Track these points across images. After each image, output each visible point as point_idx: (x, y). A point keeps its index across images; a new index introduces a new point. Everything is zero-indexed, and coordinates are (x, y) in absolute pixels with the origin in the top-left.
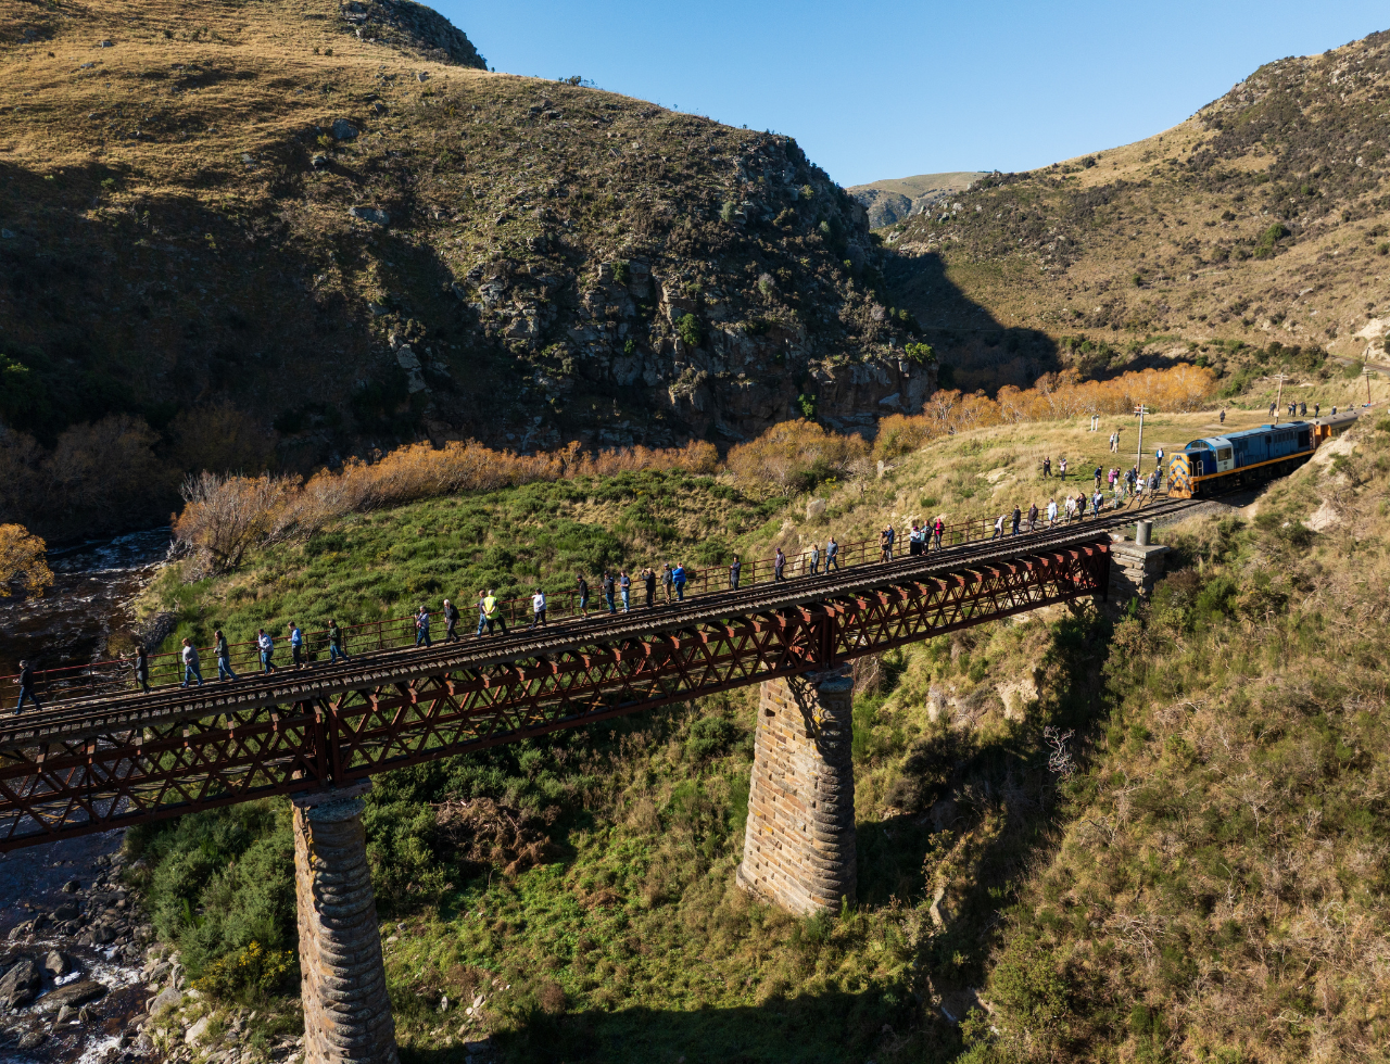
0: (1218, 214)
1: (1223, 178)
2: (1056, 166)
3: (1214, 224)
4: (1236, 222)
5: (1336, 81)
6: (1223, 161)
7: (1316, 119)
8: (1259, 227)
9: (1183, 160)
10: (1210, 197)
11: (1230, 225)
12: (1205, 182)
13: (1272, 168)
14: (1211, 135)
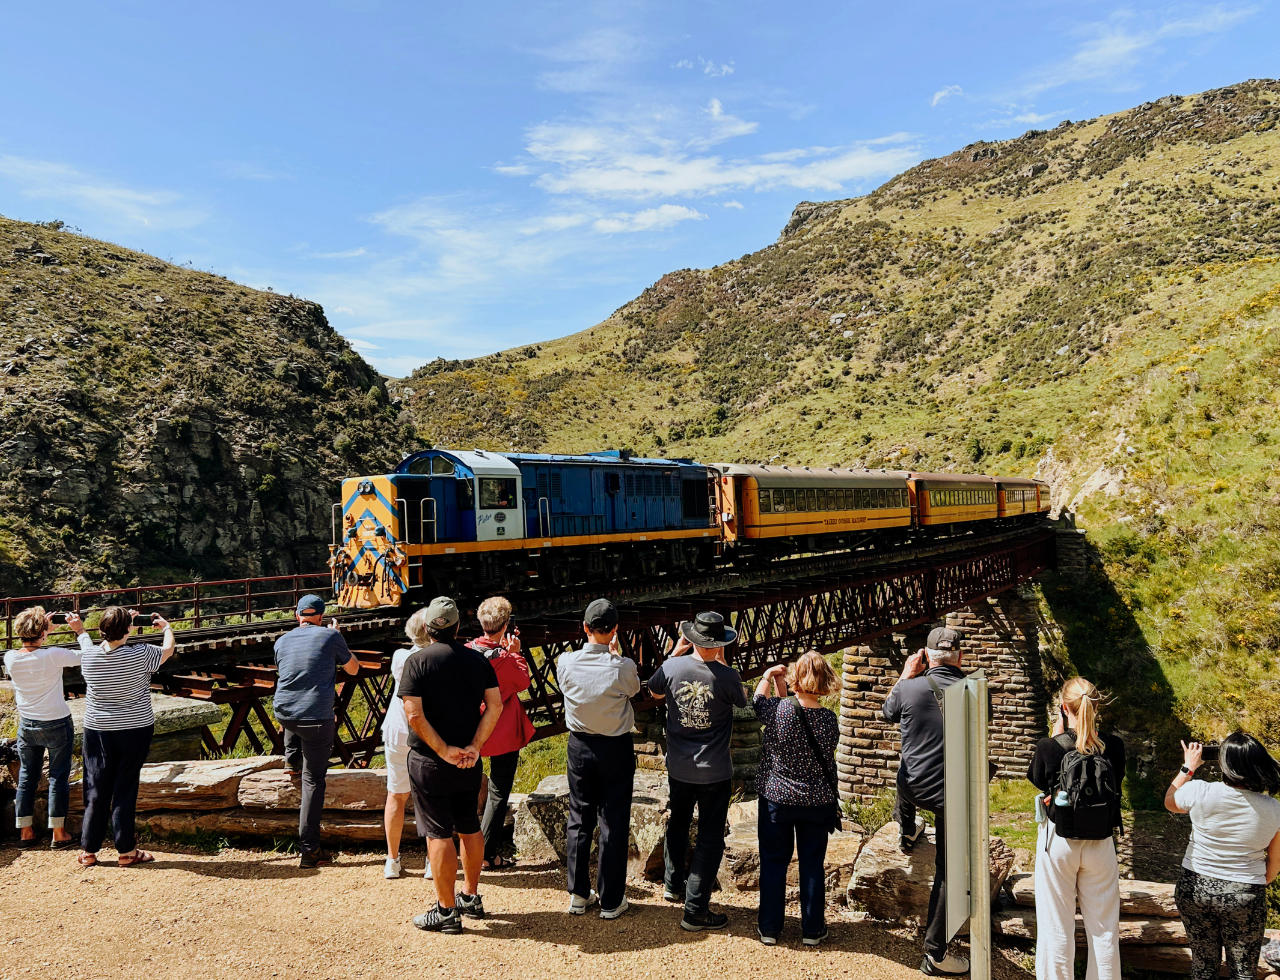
0: (664, 400)
1: (657, 368)
2: (499, 355)
3: (661, 408)
4: (680, 406)
6: (654, 355)
7: (721, 322)
8: (702, 410)
9: (618, 351)
10: (652, 386)
11: (677, 409)
12: (643, 371)
13: (697, 361)
14: (637, 331)
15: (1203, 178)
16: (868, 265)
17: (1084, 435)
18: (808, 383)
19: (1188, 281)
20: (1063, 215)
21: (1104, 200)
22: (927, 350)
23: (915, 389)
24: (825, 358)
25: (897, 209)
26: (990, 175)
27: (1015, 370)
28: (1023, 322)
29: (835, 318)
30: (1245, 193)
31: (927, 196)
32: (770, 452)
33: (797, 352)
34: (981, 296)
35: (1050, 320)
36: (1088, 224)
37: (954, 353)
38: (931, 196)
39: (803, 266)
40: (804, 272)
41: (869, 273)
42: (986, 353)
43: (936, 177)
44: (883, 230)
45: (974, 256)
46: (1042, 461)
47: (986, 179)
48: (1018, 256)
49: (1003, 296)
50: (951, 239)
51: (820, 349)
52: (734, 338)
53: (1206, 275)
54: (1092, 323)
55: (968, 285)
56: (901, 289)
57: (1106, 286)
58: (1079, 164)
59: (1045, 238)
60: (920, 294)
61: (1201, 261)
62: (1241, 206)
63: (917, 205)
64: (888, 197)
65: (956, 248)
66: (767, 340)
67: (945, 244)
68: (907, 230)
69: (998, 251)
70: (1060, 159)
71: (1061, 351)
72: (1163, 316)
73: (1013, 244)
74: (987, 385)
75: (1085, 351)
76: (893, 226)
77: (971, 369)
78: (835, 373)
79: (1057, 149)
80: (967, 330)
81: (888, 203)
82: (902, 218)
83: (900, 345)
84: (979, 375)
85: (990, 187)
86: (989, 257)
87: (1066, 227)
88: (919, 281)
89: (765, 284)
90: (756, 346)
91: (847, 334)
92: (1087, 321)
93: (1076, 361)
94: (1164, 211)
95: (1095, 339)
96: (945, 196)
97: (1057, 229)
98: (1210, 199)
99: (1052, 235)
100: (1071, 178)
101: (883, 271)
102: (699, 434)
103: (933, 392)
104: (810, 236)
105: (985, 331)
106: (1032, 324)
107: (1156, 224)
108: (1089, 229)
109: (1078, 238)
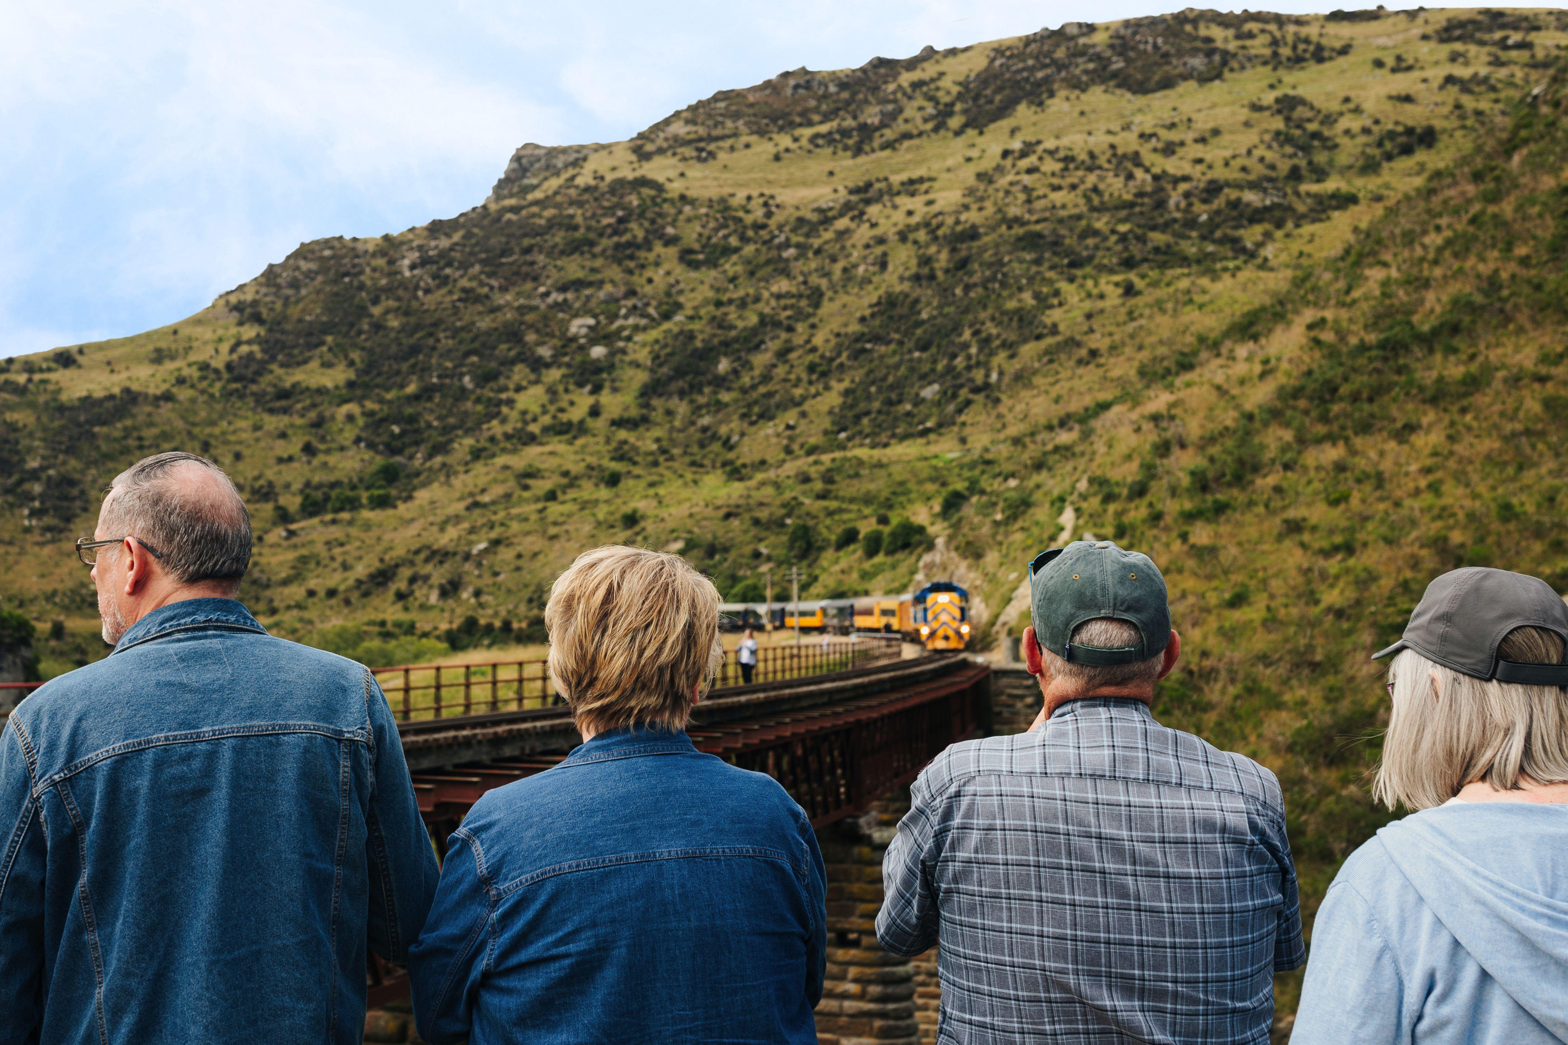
0: (294, 447)
1: (284, 394)
2: (10, 361)
3: (290, 459)
4: (321, 458)
5: (407, 274)
6: (279, 371)
7: (394, 323)
8: (357, 466)
9: (219, 363)
10: (272, 422)
11: (316, 462)
12: (259, 398)
13: (351, 385)
14: (250, 331)
15: (1128, 142)
16: (629, 244)
17: (999, 517)
18: (534, 428)
19: (1114, 295)
20: (925, 186)
21: (987, 165)
22: (720, 382)
23: (702, 445)
24: (561, 388)
25: (673, 161)
26: (816, 118)
27: (858, 418)
28: (868, 346)
29: (579, 326)
30: (1187, 168)
31: (721, 144)
32: (473, 537)
33: (516, 377)
34: (803, 303)
35: (909, 344)
36: (967, 200)
37: (762, 389)
38: (727, 143)
39: (526, 242)
40: (528, 251)
41: (632, 257)
42: (813, 390)
43: (736, 116)
44: (652, 192)
45: (795, 239)
46: (927, 558)
47: (810, 124)
48: (860, 244)
49: (836, 305)
50: (759, 213)
51: (554, 375)
52: (414, 350)
53: (1139, 284)
54: (974, 350)
55: (782, 285)
56: (682, 286)
57: (993, 297)
58: (946, 112)
59: (899, 217)
60: (711, 294)
61: (1129, 264)
62: (1183, 187)
63: (705, 156)
64: (660, 142)
65: (764, 226)
66: (467, 354)
67: (749, 219)
68: (691, 194)
69: (828, 235)
70: (920, 101)
71: (930, 392)
72: (1078, 344)
73: (853, 225)
74: (813, 441)
75: (964, 393)
76: (668, 186)
77: (791, 416)
78: (576, 414)
79: (917, 85)
80: (783, 354)
81: (661, 151)
82: (682, 175)
83: (679, 373)
84: (803, 426)
85: (817, 136)
86: (816, 243)
87: (930, 203)
88: (710, 275)
89: (465, 266)
90: (449, 364)
91: (598, 352)
92: (966, 346)
93: (951, 408)
94: (1073, 187)
95: (978, 375)
96: (747, 146)
97: (916, 203)
98: (1139, 174)
99: (910, 213)
100: (936, 129)
101: (651, 256)
102: (353, 504)
103: (731, 448)
104: (538, 195)
105: (810, 358)
106: (883, 349)
107: (1064, 207)
108: (966, 207)
109: (950, 221)
